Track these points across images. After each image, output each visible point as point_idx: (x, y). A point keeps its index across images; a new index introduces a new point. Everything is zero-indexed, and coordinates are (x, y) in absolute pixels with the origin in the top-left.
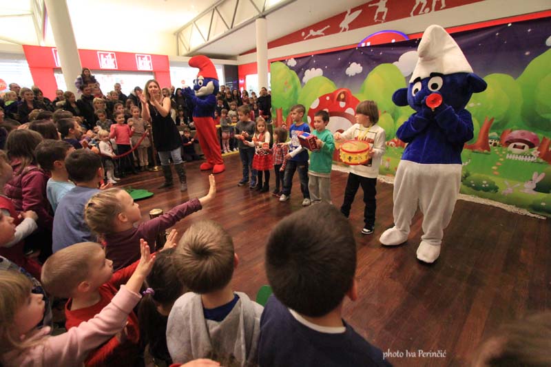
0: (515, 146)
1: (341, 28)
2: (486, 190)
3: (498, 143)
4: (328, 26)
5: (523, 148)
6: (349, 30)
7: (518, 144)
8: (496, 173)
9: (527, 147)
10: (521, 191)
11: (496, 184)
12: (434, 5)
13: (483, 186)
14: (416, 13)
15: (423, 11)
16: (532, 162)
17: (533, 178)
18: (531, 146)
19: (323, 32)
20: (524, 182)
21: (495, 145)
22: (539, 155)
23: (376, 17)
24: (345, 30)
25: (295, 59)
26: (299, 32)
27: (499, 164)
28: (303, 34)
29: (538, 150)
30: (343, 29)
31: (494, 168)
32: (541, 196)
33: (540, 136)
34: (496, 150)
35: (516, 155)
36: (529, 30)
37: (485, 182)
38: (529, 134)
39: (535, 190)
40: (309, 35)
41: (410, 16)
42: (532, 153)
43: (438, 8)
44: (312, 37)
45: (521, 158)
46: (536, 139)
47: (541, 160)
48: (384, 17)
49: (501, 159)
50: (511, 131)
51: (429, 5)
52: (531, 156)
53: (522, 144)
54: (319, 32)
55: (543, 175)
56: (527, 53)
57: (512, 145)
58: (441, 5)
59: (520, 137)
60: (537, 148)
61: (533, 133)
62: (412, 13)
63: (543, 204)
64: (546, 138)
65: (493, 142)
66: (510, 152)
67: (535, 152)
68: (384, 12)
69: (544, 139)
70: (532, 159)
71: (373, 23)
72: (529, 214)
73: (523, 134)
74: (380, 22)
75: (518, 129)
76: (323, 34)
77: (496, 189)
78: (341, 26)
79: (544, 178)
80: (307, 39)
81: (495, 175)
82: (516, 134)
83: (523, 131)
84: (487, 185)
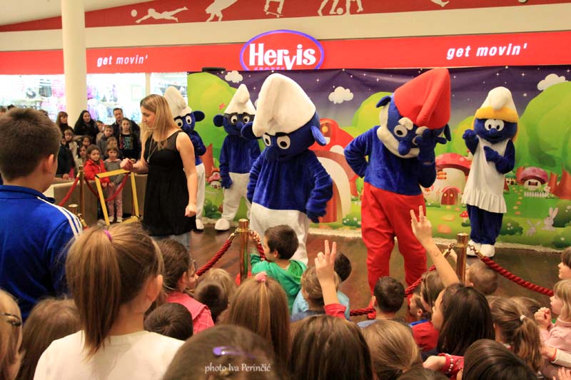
0: (530, 183)
1: (209, 15)
2: (512, 233)
3: (514, 181)
4: (185, 8)
5: (536, 184)
6: (223, 20)
7: (533, 181)
8: (518, 213)
9: (539, 183)
10: (543, 229)
11: (520, 225)
12: (348, 5)
13: (509, 229)
14: (326, 12)
15: (335, 11)
16: (547, 198)
17: (550, 214)
18: (543, 182)
19: (174, 16)
20: (543, 218)
21: (512, 183)
22: (551, 190)
23: (267, 7)
24: (216, 19)
25: (240, 72)
26: (125, 10)
27: (519, 203)
28: (134, 13)
29: (549, 185)
30: (212, 18)
31: (515, 208)
32: (560, 230)
33: (548, 172)
34: (514, 189)
35: (532, 191)
36: (523, 75)
37: (509, 224)
38: (540, 171)
39: (554, 225)
40: (145, 18)
41: (318, 15)
42: (545, 189)
43: (354, 10)
44: (152, 21)
45: (536, 195)
46: (545, 175)
47: (553, 196)
48: (280, 10)
49: (521, 198)
50: (524, 168)
51: (342, 4)
52: (544, 192)
53: (535, 181)
54: (167, 15)
55: (557, 209)
56: (525, 95)
57: (527, 182)
58: (358, 8)
59: (532, 174)
60: (547, 184)
61: (541, 169)
62: (320, 12)
63: (563, 239)
64: (553, 173)
65: (510, 180)
66: (527, 190)
67: (546, 187)
68: (279, 3)
69: (551, 174)
70: (546, 195)
71: (264, 16)
72: (556, 251)
73: (534, 171)
74: (275, 17)
75: (530, 166)
76: (176, 19)
77: (521, 230)
78: (208, 10)
79: (558, 213)
80: (143, 23)
81: (517, 215)
82: (528, 171)
83: (533, 168)
84: (512, 228)
